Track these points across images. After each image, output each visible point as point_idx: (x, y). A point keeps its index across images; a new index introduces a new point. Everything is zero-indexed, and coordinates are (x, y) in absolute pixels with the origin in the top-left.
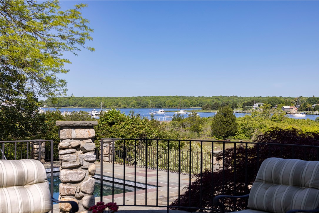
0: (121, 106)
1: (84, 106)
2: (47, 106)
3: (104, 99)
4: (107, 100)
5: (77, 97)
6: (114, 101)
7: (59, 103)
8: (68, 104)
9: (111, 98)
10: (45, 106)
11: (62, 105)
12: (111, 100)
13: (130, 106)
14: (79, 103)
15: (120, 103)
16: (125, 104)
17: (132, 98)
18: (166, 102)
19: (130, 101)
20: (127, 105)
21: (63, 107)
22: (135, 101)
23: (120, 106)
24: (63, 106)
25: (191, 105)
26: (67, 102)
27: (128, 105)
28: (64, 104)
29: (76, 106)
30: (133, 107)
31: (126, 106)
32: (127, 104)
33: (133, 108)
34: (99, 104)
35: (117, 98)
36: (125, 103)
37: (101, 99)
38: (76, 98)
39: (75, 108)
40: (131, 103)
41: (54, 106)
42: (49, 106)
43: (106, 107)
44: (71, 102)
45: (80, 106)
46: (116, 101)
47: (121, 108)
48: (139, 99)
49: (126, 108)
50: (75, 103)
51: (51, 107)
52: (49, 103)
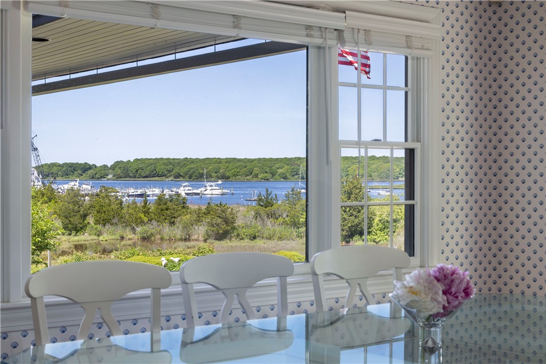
0: (257, 177)
1: (186, 176)
2: (114, 176)
3: (226, 162)
4: (231, 166)
5: (174, 159)
6: (246, 167)
7: (137, 171)
8: (155, 172)
9: (240, 160)
10: (110, 176)
11: (143, 174)
12: (240, 163)
13: (277, 177)
14: (176, 170)
15: (256, 170)
16: (266, 172)
17: (281, 161)
18: (349, 169)
19: (277, 166)
20: (271, 175)
21: (145, 179)
22: (286, 167)
23: (256, 176)
24: (144, 177)
25: (399, 174)
26: (153, 168)
27: (273, 175)
28: (147, 173)
29: (170, 176)
30: (283, 178)
31: (268, 176)
32: (271, 173)
33: (282, 180)
34: (216, 173)
35: (252, 161)
36: (268, 170)
37: (220, 163)
38: (171, 161)
39: (167, 180)
40: (280, 171)
41: (127, 176)
42: (118, 177)
43: (228, 178)
44: (160, 168)
45: (178, 176)
46: (249, 166)
47: (259, 180)
48: (297, 162)
49: (268, 179)
50: (169, 171)
51: (121, 178)
52: (118, 171)
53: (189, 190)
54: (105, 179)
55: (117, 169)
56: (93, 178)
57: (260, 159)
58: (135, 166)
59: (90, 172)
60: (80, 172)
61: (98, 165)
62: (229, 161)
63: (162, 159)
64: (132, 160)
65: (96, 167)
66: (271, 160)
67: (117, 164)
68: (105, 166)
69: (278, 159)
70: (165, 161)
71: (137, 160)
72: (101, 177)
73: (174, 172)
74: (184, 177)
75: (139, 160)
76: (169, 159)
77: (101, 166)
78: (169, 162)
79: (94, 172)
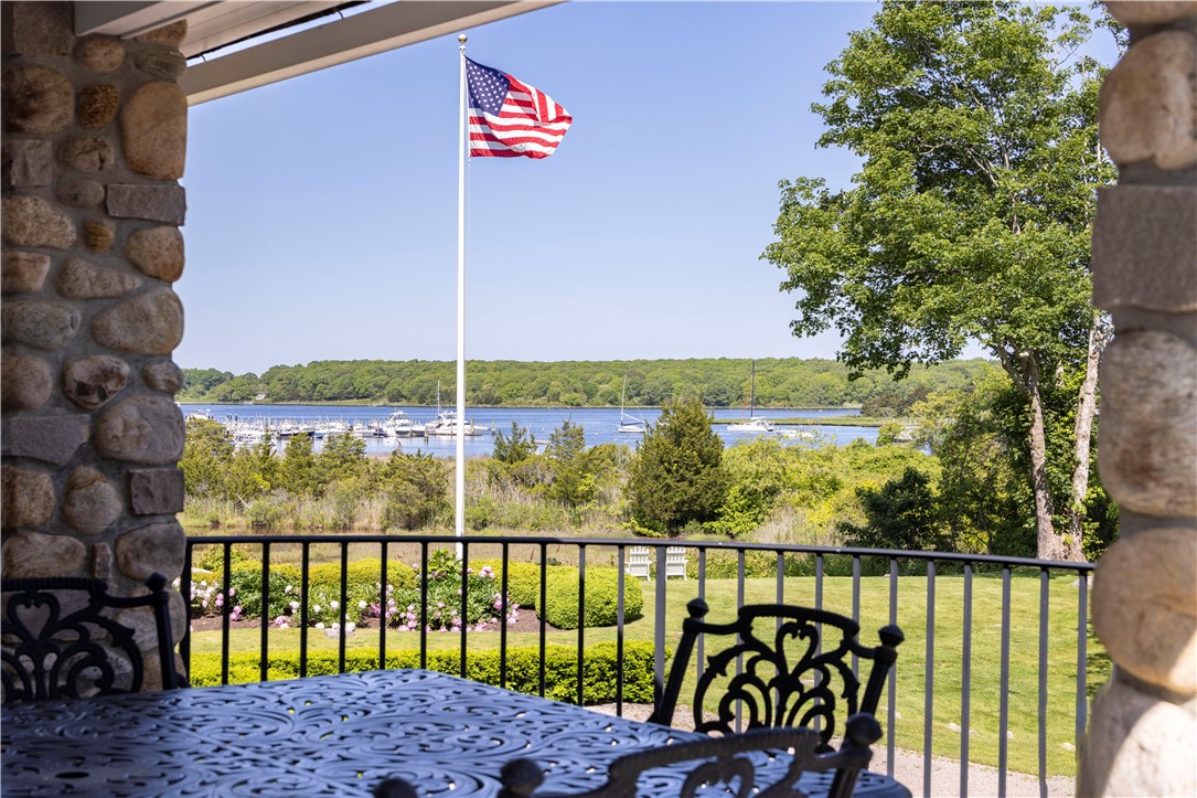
0: (558, 400)
1: (414, 398)
2: (268, 396)
3: (495, 370)
4: (504, 376)
5: (390, 363)
6: (533, 379)
7: (315, 385)
8: (351, 388)
9: (523, 366)
10: (261, 397)
11: (327, 393)
12: (523, 372)
13: (597, 399)
14: (394, 385)
15: (555, 386)
16: (575, 391)
17: (606, 367)
18: (743, 384)
19: (598, 377)
20: (585, 397)
21: (331, 403)
22: (616, 379)
23: (556, 397)
24: (330, 399)
25: (846, 395)
26: (347, 380)
27: (590, 394)
28: (336, 390)
29: (381, 397)
30: (611, 402)
31: (580, 397)
32: (585, 392)
33: (608, 405)
34: (474, 390)
35: (548, 367)
36: (579, 385)
37: (483, 370)
38: (385, 367)
39: (375, 404)
40: (604, 387)
41: (297, 397)
42: (276, 399)
43: (498, 401)
44: (363, 381)
45: (396, 397)
46: (541, 377)
47: (560, 405)
48: (639, 370)
49: (578, 405)
50: (381, 387)
51: (282, 399)
52: (277, 387)
53: (403, 425)
54: (251, 403)
55: (274, 382)
56: (225, 399)
57: (563, 364)
58: (311, 377)
59: (220, 388)
60: (200, 387)
61: (237, 374)
62: (500, 366)
63: (366, 362)
64: (305, 365)
65: (232, 378)
66: (586, 365)
67: (275, 370)
68: (251, 376)
69: (601, 363)
70: (373, 367)
71: (315, 364)
72: (243, 399)
73: (388, 388)
74: (409, 400)
75: (320, 364)
76: (381, 362)
77: (243, 377)
78: (381, 367)
79: (229, 389)
